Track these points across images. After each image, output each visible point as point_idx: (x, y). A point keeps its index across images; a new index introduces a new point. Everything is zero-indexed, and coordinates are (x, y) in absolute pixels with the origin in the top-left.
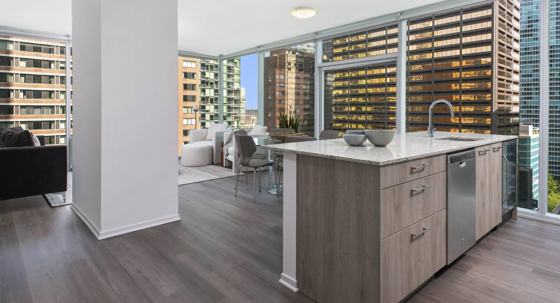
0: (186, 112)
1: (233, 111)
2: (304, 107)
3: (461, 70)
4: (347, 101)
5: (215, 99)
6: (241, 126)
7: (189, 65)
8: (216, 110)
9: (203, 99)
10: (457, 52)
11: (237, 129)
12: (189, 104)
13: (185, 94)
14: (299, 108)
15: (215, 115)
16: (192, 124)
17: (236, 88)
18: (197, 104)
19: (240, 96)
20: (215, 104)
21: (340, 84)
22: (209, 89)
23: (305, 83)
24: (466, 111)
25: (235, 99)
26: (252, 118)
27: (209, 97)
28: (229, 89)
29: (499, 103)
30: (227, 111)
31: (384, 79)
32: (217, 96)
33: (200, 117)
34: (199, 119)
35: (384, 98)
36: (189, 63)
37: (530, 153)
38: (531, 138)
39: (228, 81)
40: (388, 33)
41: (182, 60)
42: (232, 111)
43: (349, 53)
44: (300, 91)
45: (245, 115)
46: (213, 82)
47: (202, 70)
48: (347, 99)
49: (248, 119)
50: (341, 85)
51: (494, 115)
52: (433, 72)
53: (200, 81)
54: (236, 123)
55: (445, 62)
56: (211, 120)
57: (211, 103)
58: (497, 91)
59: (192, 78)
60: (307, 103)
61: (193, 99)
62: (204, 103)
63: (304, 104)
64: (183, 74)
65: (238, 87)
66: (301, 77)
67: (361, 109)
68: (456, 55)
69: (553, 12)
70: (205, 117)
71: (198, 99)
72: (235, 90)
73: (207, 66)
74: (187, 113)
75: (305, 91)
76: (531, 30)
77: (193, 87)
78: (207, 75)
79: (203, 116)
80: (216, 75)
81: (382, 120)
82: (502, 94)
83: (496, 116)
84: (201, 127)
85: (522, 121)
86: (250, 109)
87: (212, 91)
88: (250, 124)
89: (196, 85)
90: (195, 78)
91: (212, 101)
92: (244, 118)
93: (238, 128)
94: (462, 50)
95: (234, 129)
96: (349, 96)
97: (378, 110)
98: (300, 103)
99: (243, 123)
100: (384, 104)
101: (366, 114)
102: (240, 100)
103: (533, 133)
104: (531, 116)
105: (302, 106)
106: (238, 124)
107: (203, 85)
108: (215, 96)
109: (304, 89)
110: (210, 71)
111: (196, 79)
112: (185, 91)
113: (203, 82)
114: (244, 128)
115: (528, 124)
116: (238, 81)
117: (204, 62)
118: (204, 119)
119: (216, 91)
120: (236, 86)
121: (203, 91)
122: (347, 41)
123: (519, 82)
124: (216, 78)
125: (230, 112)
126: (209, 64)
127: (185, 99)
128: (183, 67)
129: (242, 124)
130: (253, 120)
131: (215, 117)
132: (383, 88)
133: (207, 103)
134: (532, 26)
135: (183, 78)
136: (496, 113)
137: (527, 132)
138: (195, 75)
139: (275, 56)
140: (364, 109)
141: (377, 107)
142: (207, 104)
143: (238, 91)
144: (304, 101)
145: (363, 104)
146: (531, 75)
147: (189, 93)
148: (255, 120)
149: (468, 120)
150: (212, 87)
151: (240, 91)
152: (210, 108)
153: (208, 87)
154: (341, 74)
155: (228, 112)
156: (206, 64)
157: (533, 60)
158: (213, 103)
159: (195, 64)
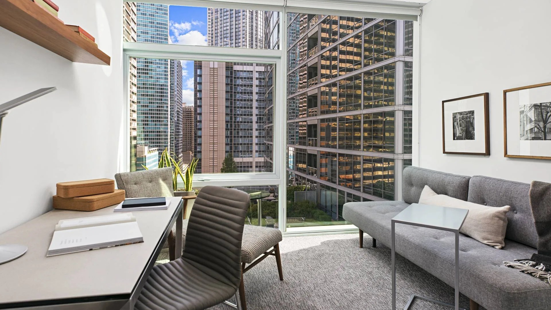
38: (147, 157)
103: (148, 153)
115: (145, 146)
137: (144, 152)
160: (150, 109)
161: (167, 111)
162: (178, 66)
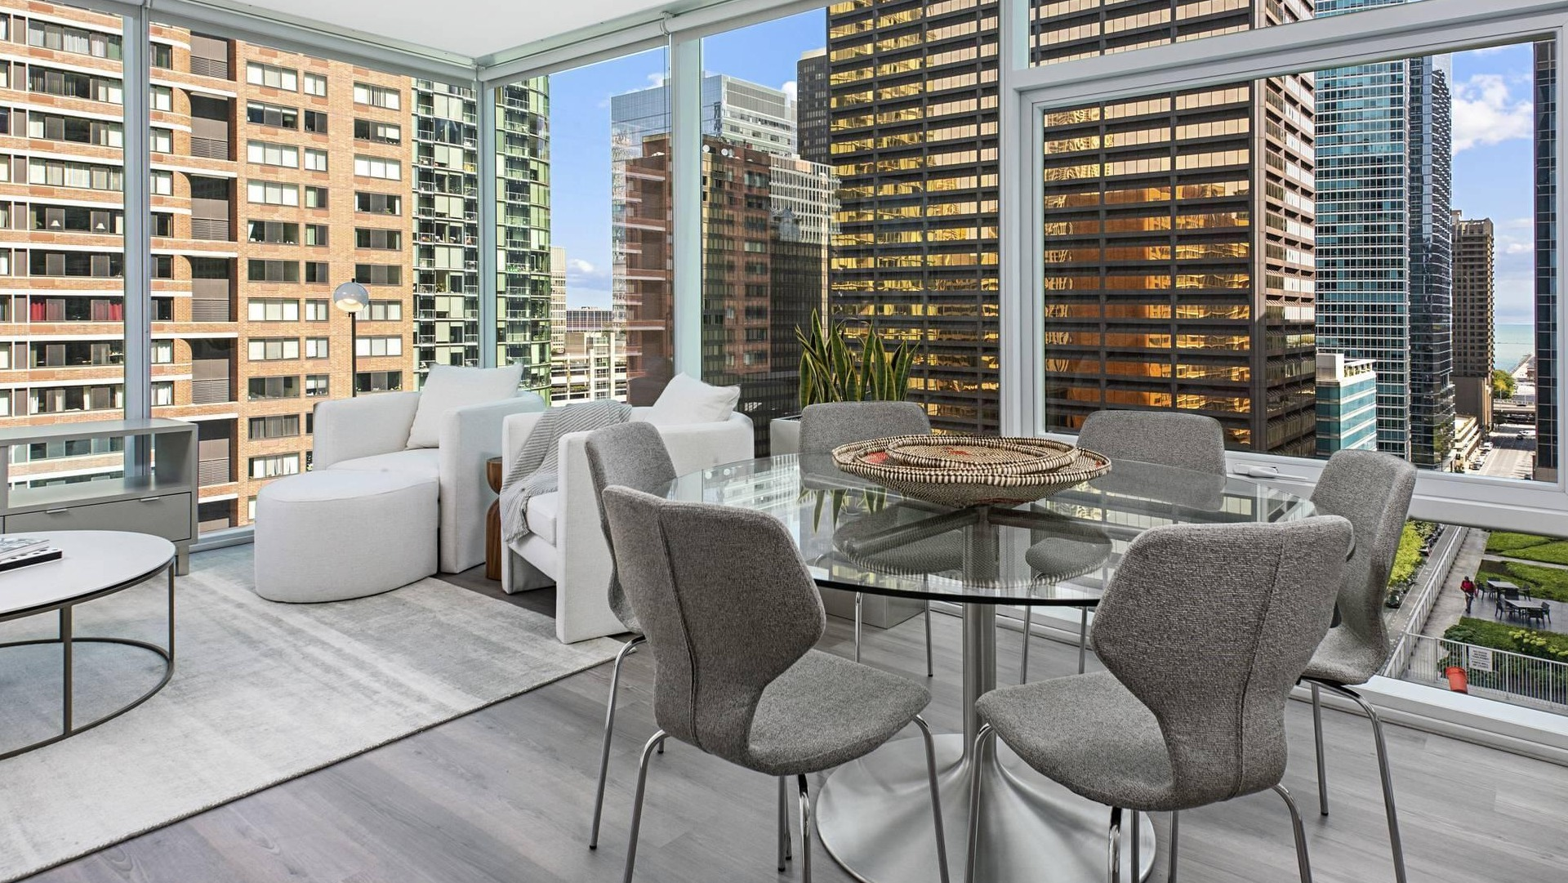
0: (367, 318)
1: (528, 315)
2: (746, 304)
3: (1174, 209)
4: (872, 290)
5: (466, 277)
6: (553, 358)
7: (377, 169)
8: (469, 312)
9: (426, 278)
10: (1163, 164)
11: (539, 367)
12: (375, 291)
13: (364, 261)
14: (733, 308)
15: (466, 327)
16: (387, 356)
17: (535, 247)
18: (406, 289)
19: (548, 270)
20: (467, 295)
21: (851, 240)
22: (447, 249)
23: (750, 235)
24: (1189, 317)
25: (533, 278)
26: (586, 335)
27: (448, 272)
28: (513, 249)
29: (1270, 297)
30: (507, 315)
31: (974, 230)
32: (473, 270)
33: (415, 334)
34: (412, 339)
35: (974, 281)
36: (374, 164)
37: (1339, 423)
38: (1342, 385)
39: (509, 225)
40: (983, 106)
41: (353, 156)
42: (524, 316)
43: (876, 157)
44: (735, 258)
45: (564, 328)
46: (460, 228)
47: (423, 191)
48: (871, 283)
49: (574, 338)
50: (854, 243)
51: (1257, 329)
52: (1103, 214)
53: (415, 222)
54: (535, 350)
55: (1133, 188)
56: (455, 341)
57: (455, 291)
58: (1263, 267)
59: (387, 210)
60: (755, 294)
61: (392, 275)
62: (429, 289)
63: (748, 295)
64: (357, 197)
65: (542, 243)
66: (736, 219)
67: (909, 311)
68: (1161, 172)
69: (1383, 74)
70: (433, 332)
71: (410, 278)
72: (533, 253)
73: (441, 179)
74: (371, 320)
75: (750, 259)
76: (1334, 117)
77: (391, 240)
78: (440, 204)
79: (427, 330)
80: (470, 206)
81: (968, 340)
82: (1275, 275)
83: (1264, 329)
84: (420, 364)
85: (1321, 344)
86: (580, 309)
87: (458, 255)
88: (581, 352)
89: (399, 233)
90: (398, 212)
91: (456, 284)
92: (562, 336)
93: (544, 364)
94: (1177, 158)
95: (531, 368)
96: (876, 276)
97: (959, 314)
98: (736, 293)
99: (559, 351)
100: (974, 297)
101: (926, 324)
102: (549, 283)
103: (1346, 374)
104: (1334, 330)
105: (741, 302)
106: (542, 352)
107: (427, 236)
108: (466, 270)
109: (748, 254)
110: (450, 192)
111: (400, 216)
112: (364, 251)
113: (425, 227)
114: (561, 363)
115: (1334, 351)
116: (542, 226)
117: (430, 164)
118: (431, 340)
119: (471, 255)
120: (536, 241)
121: (428, 253)
122: (870, 123)
123: (1313, 244)
124: (470, 216)
125: (516, 317)
126: (446, 173)
127: (363, 275)
128: (356, 176)
129: (554, 353)
130: (591, 340)
131: (466, 333)
132: (972, 255)
133: (438, 290)
134: (1334, 106)
135: (357, 209)
136: (1263, 323)
137: (1332, 370)
138: (397, 202)
139: (657, 156)
140: (917, 310)
141: (955, 306)
142: (439, 294)
143: (542, 254)
144: (748, 286)
145: (916, 298)
146: (1334, 229)
147: (378, 256)
148: (598, 342)
149: (1193, 340)
150: (455, 242)
151: (548, 254)
152: (452, 305)
153: (442, 242)
154: (854, 214)
155: (511, 317)
156: (436, 172)
157: (1337, 191)
158: (460, 291)
159: (397, 167)
160: (1340, 239)
161: (1400, 240)
162: (1435, 90)
